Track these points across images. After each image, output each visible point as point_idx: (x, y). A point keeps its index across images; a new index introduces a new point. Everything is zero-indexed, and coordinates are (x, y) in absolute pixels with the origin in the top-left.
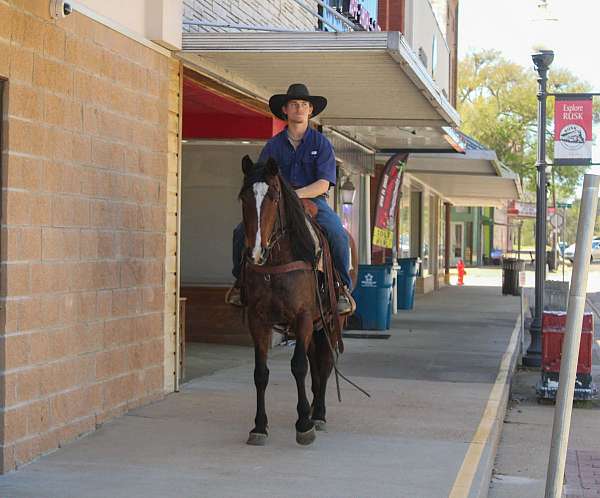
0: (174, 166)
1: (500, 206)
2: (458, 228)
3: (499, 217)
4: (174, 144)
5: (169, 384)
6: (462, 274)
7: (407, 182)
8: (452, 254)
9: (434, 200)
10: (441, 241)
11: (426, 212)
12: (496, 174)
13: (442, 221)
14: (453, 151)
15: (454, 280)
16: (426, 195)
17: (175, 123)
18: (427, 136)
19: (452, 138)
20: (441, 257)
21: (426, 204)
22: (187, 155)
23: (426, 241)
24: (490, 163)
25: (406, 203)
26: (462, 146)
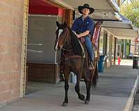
0: (25, 23)
1: (133, 39)
2: (119, 46)
3: (132, 43)
4: (26, 16)
5: (22, 95)
6: (119, 61)
7: (102, 30)
8: (116, 54)
9: (111, 37)
10: (113, 50)
11: (108, 41)
12: (132, 29)
13: (113, 44)
14: (118, 20)
15: (117, 63)
16: (109, 35)
17: (26, 8)
18: (109, 16)
19: (118, 16)
20: (113, 56)
21: (108, 38)
22: (30, 19)
23: (108, 50)
24: (130, 25)
25: (102, 37)
26: (121, 19)
